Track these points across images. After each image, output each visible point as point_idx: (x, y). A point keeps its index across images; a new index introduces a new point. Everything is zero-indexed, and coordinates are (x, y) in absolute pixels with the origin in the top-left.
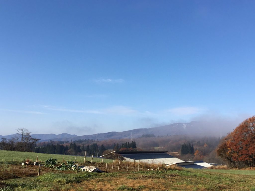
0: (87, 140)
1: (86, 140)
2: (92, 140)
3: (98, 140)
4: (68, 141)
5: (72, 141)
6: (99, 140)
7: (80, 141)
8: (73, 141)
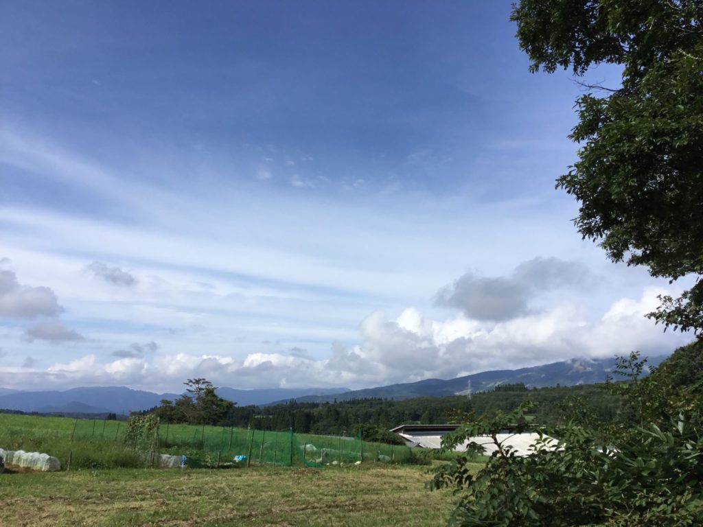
0: (368, 400)
1: (365, 399)
2: (379, 399)
3: (392, 399)
4: (328, 403)
5: (335, 402)
6: (395, 400)
7: (354, 402)
8: (338, 402)
